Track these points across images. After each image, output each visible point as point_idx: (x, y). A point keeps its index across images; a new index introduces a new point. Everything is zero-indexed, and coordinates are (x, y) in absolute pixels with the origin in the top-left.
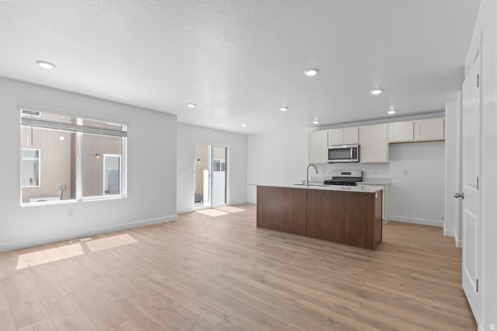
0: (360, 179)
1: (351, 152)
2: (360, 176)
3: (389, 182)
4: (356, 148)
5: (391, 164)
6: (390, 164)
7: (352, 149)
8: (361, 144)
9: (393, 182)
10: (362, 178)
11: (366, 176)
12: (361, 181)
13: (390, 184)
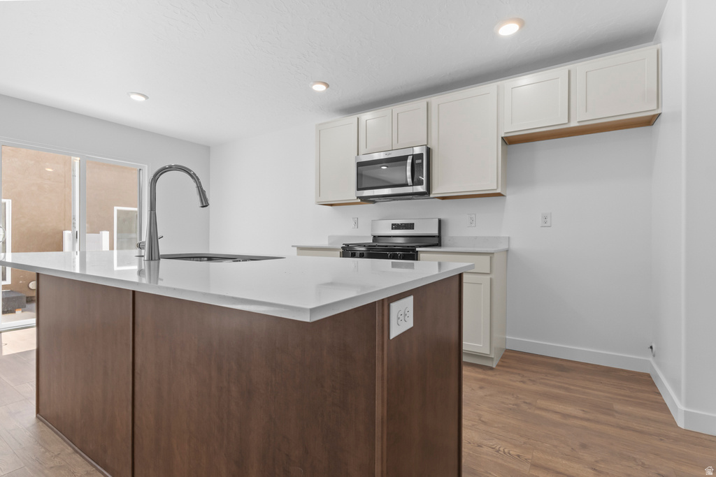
0: (435, 241)
1: (409, 168)
2: (435, 232)
3: (504, 246)
4: (420, 156)
5: (510, 198)
6: (508, 197)
7: (409, 161)
8: (432, 145)
9: (515, 246)
10: (439, 237)
11: (451, 233)
12: (439, 245)
13: (507, 251)
